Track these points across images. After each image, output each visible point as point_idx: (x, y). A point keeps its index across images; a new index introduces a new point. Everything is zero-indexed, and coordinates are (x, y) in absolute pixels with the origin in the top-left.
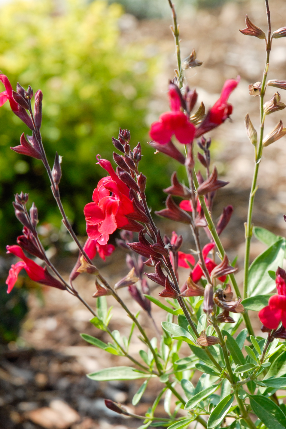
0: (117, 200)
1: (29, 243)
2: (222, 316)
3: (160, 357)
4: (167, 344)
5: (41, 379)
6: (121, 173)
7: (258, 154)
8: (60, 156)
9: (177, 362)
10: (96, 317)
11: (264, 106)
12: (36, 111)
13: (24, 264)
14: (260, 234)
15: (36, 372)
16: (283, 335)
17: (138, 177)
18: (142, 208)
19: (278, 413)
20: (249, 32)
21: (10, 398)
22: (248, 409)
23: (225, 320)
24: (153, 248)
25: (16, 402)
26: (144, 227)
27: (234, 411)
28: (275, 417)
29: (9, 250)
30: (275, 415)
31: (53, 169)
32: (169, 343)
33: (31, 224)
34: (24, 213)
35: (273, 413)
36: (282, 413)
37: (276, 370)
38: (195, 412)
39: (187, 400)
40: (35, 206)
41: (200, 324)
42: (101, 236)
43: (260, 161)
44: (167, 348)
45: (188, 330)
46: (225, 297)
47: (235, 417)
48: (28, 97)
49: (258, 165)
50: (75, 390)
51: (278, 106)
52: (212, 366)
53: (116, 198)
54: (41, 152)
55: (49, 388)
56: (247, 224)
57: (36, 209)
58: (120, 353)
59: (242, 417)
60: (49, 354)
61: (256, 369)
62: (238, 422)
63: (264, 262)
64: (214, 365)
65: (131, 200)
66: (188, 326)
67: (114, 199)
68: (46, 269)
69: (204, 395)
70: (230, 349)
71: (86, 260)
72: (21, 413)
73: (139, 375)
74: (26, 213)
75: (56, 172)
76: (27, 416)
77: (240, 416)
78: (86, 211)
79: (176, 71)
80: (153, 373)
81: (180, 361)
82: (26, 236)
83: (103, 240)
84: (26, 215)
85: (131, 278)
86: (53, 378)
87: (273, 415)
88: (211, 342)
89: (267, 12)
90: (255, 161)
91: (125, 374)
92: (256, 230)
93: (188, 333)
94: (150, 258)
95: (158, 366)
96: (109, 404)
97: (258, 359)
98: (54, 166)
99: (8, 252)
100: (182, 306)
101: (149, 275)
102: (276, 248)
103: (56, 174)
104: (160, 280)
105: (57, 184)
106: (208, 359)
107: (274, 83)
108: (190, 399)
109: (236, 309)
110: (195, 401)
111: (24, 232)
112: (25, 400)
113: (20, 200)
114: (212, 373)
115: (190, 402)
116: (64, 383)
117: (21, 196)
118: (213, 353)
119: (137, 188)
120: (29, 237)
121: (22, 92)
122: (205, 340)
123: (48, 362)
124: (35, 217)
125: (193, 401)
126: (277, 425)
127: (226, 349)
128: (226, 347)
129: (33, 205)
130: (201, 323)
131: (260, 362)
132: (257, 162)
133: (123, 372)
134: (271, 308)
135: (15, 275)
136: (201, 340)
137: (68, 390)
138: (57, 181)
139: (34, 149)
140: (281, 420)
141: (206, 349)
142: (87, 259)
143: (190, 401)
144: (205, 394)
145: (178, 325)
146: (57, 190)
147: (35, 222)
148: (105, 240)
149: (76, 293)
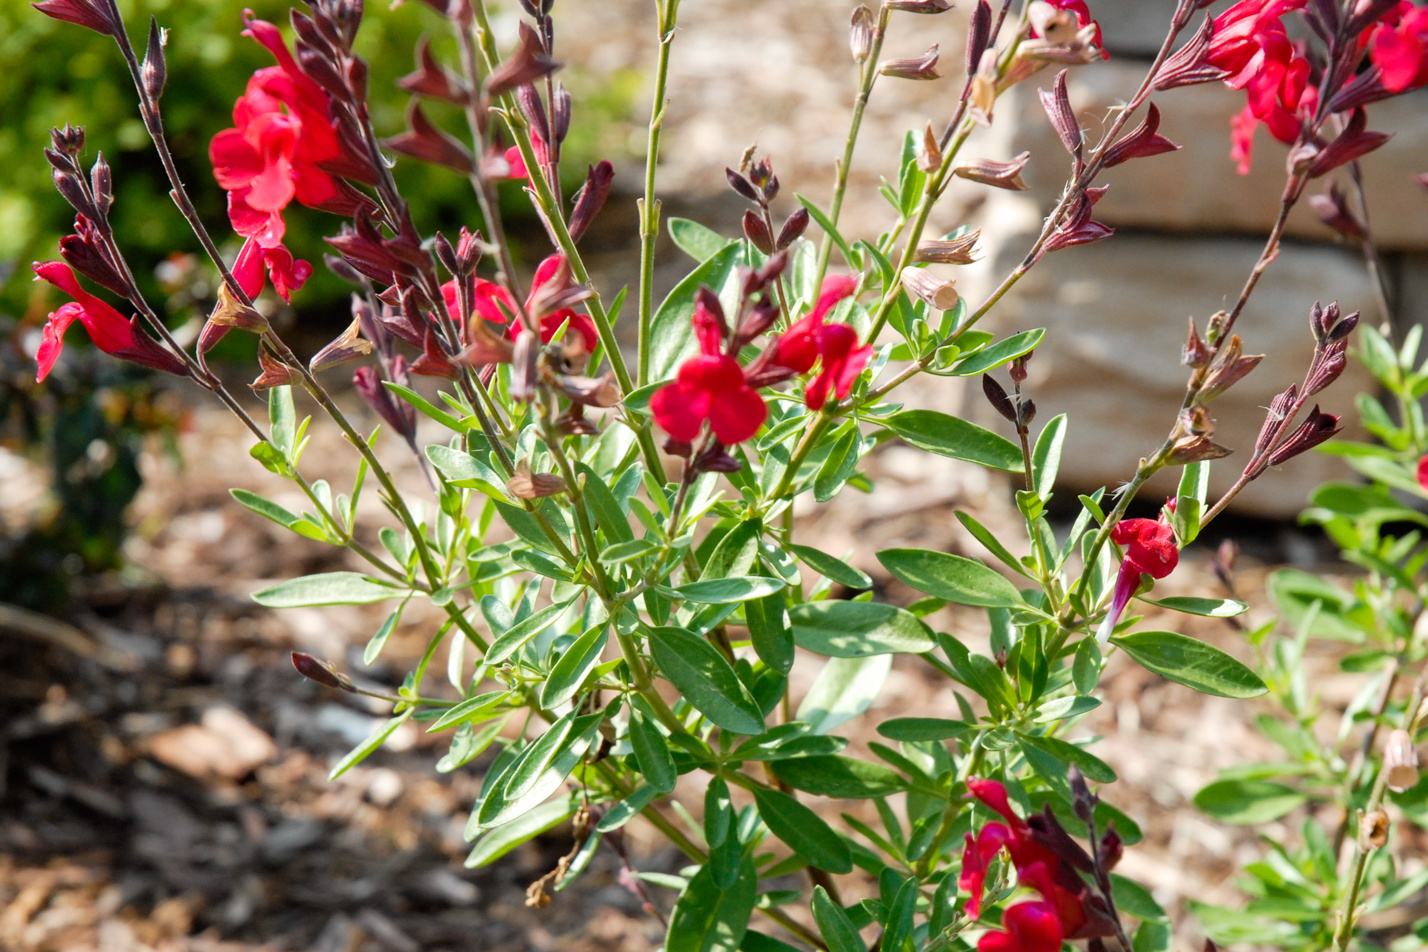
0: (295, 123)
1: (89, 254)
3: (435, 548)
4: (448, 513)
5: (180, 659)
6: (304, 55)
7: (665, 18)
8: (162, 28)
9: (475, 555)
10: (265, 442)
13: (79, 309)
14: (684, 235)
15: (167, 641)
17: (348, 63)
18: (361, 146)
19: (720, 671)
21: (98, 703)
22: (650, 669)
23: (574, 427)
24: (391, 247)
25: (114, 714)
26: (377, 205)
27: (616, 672)
28: (713, 680)
29: (40, 273)
30: (713, 675)
31: (145, 60)
32: (453, 508)
33: (93, 206)
34: (75, 177)
35: (707, 670)
36: (728, 670)
37: (721, 569)
38: (515, 674)
39: (491, 641)
40: (102, 161)
41: (521, 449)
42: (265, 227)
43: (673, 36)
44: (450, 524)
45: (492, 463)
46: (568, 363)
47: (619, 688)
49: (667, 47)
50: (267, 682)
52: (555, 558)
53: (291, 118)
54: (110, 16)
55: (200, 679)
56: (643, 202)
57: (106, 166)
58: (331, 535)
59: (637, 688)
60: (203, 598)
61: (659, 556)
62: (626, 699)
64: (560, 555)
65: (330, 123)
66: (490, 455)
67: (286, 120)
68: (135, 321)
69: (533, 627)
70: (597, 510)
71: (232, 293)
72: (127, 740)
73: (382, 593)
74: (80, 178)
75: (153, 67)
76: (143, 746)
77: (631, 685)
78: (217, 154)
80: (416, 585)
81: (482, 552)
82: (83, 237)
83: (269, 235)
84: (79, 182)
85: (351, 341)
86: (209, 653)
87: (708, 674)
88: (542, 489)
90: (659, 39)
91: (347, 592)
92: (676, 225)
93: (493, 473)
94: (392, 283)
95: (430, 568)
96: (302, 663)
97: (662, 529)
98: (146, 55)
99: (38, 278)
100: (471, 401)
101: (387, 323)
102: (720, 264)
103: (151, 74)
104: (415, 334)
105: (154, 99)
106: (546, 540)
108: (499, 638)
109: (599, 399)
110: (510, 643)
111: (79, 227)
112: (139, 707)
113: (63, 143)
114: (554, 572)
115: (499, 646)
116: (238, 667)
117: (65, 133)
118: (556, 525)
119: (346, 96)
120: (89, 238)
122: (529, 485)
123: (200, 619)
124: (103, 188)
125: (505, 644)
126: (716, 701)
127: (584, 509)
128: (583, 505)
129: (99, 158)
131: (669, 538)
132: (663, 40)
133: (343, 585)
134: (682, 388)
135: (56, 338)
136: (517, 484)
137: (250, 682)
138: (154, 92)
139: (92, 7)
140: (725, 687)
141: (537, 511)
142: (238, 291)
143: (498, 642)
144: (537, 626)
145: (467, 454)
146: (156, 115)
147: (104, 201)
148: (275, 235)
149: (216, 383)
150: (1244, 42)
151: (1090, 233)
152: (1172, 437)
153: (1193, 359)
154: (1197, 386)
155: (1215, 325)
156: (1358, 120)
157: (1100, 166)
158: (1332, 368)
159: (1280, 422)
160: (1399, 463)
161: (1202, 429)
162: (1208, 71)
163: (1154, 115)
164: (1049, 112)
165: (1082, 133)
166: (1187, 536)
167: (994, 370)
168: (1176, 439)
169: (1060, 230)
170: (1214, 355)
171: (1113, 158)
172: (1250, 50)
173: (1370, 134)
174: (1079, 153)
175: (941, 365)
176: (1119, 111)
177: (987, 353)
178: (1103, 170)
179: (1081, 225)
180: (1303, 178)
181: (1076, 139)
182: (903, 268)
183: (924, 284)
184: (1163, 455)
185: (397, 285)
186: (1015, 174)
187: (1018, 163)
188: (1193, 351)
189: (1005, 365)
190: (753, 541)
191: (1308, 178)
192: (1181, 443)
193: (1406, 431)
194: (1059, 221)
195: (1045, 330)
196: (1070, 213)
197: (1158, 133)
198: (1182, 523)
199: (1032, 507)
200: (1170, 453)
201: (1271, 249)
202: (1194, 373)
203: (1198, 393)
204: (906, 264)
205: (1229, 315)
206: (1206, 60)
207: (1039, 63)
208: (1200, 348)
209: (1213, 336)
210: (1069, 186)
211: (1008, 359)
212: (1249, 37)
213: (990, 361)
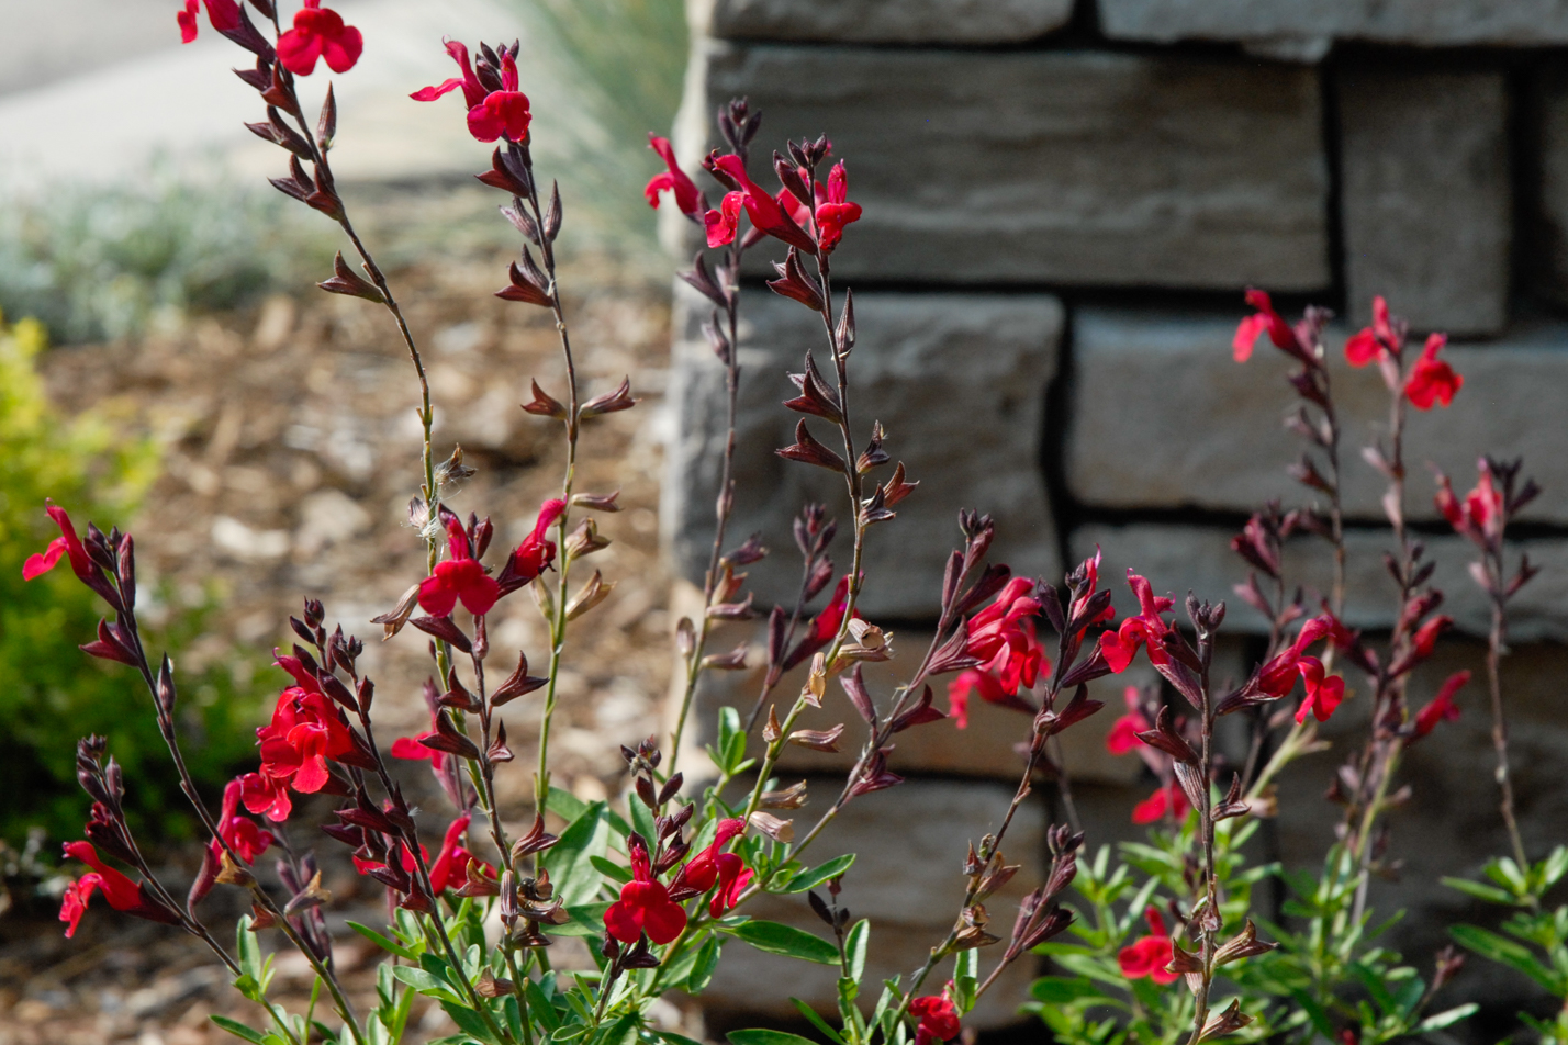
0: (323, 728)
1: (109, 834)
2: (525, 934)
4: (384, 1024)
6: (325, 679)
7: (557, 635)
8: (171, 660)
11: (567, 544)
12: (125, 574)
13: (96, 877)
16: (641, 960)
17: (359, 684)
20: (538, 407)
23: (531, 941)
24: (388, 815)
29: (69, 852)
33: (108, 796)
34: (95, 775)
40: (114, 762)
43: (561, 649)
45: (448, 976)
46: (539, 892)
48: (111, 547)
49: (556, 656)
51: (594, 543)
53: (320, 726)
54: (135, 650)
56: (536, 773)
57: (118, 766)
61: (587, 1036)
63: (568, 847)
65: (346, 728)
66: (446, 969)
67: (317, 727)
68: (142, 884)
74: (99, 776)
75: (166, 689)
78: (265, 753)
79: (424, 487)
83: (277, 812)
84: (99, 780)
85: (315, 891)
88: (500, 990)
89: (568, 370)
90: (551, 650)
94: (362, 843)
97: (591, 1015)
99: (66, 856)
102: (590, 818)
103: (165, 694)
104: (397, 879)
105: (169, 714)
106: (486, 1033)
107: (585, 500)
109: (554, 918)
111: (95, 815)
113: (89, 749)
117: (92, 741)
121: (99, 538)
122: (492, 987)
124: (116, 783)
129: (111, 760)
130: (469, 962)
131: (595, 1021)
132: (554, 652)
134: (625, 905)
135: (81, 901)
136: (482, 987)
138: (169, 707)
139: (124, 647)
146: (170, 725)
147: (117, 792)
148: (281, 812)
149: (203, 930)
150: (993, 639)
151: (886, 781)
152: (956, 929)
153: (973, 870)
154: (974, 890)
155: (985, 844)
156: (1082, 691)
157: (891, 732)
158: (1068, 874)
159: (1030, 918)
160: (1096, 959)
161: (980, 922)
162: (968, 660)
163: (928, 694)
164: (849, 693)
165: (875, 708)
166: (966, 1006)
167: (817, 887)
168: (959, 931)
169: (863, 780)
170: (986, 866)
171: (898, 726)
172: (999, 644)
173: (1089, 702)
174: (874, 723)
175: (778, 885)
176: (903, 691)
177: (810, 875)
178: (893, 735)
179: (879, 776)
180: (1045, 735)
181: (871, 712)
182: (751, 813)
183: (769, 824)
184: (949, 944)
185: (366, 845)
186: (833, 741)
187: (835, 732)
188: (972, 864)
189: (823, 884)
190: (633, 1030)
191: (1048, 735)
192: (962, 934)
193: (1101, 933)
194: (862, 773)
195: (855, 856)
196: (870, 767)
197: (932, 706)
198: (963, 996)
199: (849, 990)
200: (954, 942)
201: (1024, 787)
202: (972, 880)
203: (974, 896)
204: (752, 811)
205: (994, 837)
206: (965, 653)
207: (851, 660)
208: (977, 861)
209: (984, 852)
210: (867, 747)
211: (826, 879)
212: (998, 635)
213: (813, 880)
